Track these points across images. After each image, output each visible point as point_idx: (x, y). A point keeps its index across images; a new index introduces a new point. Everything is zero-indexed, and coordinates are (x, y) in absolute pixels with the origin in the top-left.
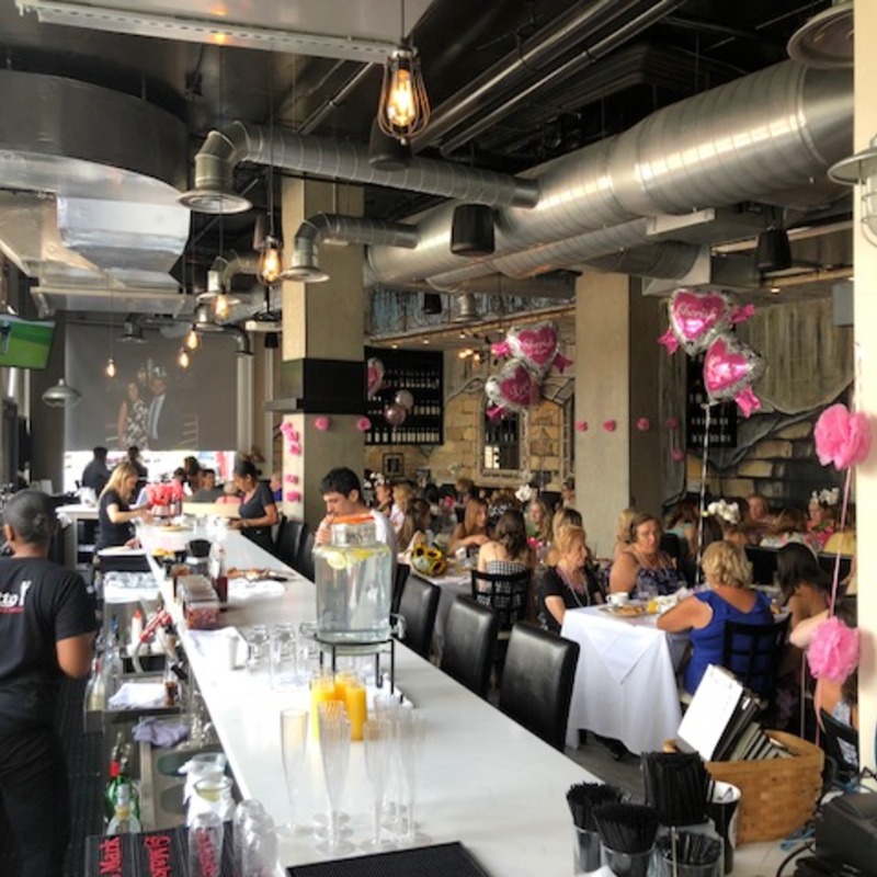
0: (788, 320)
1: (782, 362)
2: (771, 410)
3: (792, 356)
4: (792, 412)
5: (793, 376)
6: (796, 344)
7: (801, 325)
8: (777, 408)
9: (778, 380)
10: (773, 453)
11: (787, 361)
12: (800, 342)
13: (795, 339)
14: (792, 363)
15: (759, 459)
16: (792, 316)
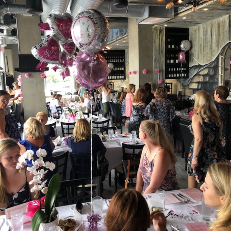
0: (203, 30)
1: (201, 46)
2: (198, 64)
3: (204, 44)
4: (203, 65)
5: (204, 52)
6: (205, 39)
7: (206, 31)
8: (199, 63)
9: (200, 53)
10: (198, 80)
11: (202, 45)
12: (206, 38)
13: (205, 37)
14: (203, 46)
15: (194, 82)
16: (204, 28)
